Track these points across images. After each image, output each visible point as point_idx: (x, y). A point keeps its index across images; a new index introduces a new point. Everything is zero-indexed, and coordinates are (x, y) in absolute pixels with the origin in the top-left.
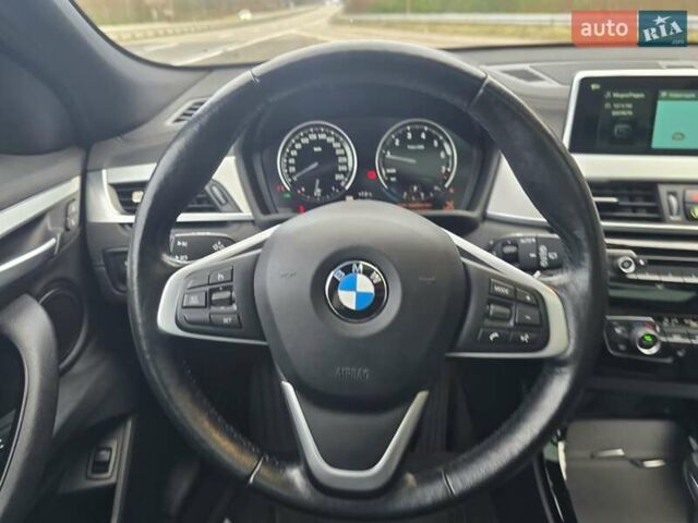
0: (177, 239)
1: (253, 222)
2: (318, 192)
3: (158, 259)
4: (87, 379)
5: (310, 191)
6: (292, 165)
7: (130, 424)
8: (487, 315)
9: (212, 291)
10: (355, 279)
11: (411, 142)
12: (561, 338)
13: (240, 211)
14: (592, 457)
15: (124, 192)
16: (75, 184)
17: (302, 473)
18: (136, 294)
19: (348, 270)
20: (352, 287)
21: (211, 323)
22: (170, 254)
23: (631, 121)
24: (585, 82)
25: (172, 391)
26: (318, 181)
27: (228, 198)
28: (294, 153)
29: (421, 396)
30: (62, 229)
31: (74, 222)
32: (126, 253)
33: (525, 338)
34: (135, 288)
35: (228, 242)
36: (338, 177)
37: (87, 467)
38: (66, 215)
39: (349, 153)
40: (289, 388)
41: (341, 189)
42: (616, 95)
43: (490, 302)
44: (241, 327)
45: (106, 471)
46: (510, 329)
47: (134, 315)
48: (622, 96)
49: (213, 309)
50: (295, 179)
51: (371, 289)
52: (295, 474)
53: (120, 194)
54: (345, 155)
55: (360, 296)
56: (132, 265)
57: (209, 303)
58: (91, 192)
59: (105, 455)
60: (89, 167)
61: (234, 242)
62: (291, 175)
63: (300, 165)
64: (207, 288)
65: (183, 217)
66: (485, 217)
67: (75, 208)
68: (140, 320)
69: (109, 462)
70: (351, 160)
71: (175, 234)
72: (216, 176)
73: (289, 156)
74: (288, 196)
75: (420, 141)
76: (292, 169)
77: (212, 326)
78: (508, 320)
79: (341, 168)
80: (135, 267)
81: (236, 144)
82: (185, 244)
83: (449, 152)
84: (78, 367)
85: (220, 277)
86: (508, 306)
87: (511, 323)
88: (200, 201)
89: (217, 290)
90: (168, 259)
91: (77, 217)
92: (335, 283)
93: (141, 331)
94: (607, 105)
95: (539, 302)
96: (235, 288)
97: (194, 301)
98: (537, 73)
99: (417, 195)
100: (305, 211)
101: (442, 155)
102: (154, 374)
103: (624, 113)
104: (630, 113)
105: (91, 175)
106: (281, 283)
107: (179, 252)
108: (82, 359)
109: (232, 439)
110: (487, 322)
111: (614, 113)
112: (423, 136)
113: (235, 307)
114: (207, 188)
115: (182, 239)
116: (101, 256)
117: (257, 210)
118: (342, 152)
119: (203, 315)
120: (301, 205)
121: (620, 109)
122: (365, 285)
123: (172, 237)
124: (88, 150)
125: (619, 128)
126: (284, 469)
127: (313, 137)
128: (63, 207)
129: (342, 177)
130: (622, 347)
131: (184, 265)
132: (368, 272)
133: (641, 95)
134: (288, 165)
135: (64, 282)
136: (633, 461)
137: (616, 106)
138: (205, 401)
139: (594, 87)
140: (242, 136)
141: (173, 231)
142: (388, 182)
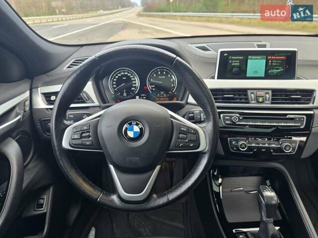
0: (69, 114)
1: (99, 106)
2: (125, 94)
3: (62, 122)
4: (34, 170)
5: (122, 94)
6: (115, 84)
7: (51, 189)
8: (179, 138)
9: (82, 133)
10: (133, 127)
11: (160, 75)
12: (204, 145)
13: (94, 103)
14: (231, 191)
15: (47, 96)
16: (27, 94)
17: (117, 197)
18: (54, 135)
19: (130, 124)
20: (132, 130)
21: (82, 144)
22: (66, 120)
23: (239, 67)
24: (222, 53)
25: (68, 169)
26: (125, 91)
27: (89, 98)
28: (115, 80)
29: (158, 167)
30: (23, 112)
31: (27, 109)
32: (50, 120)
33: (191, 145)
34: (54, 133)
35: (89, 115)
36: (133, 89)
37: (34, 205)
38: (25, 106)
39: (136, 80)
40: (112, 167)
41: (134, 93)
42: (233, 58)
43: (180, 133)
44: (93, 145)
45: (42, 208)
46: (187, 142)
47: (53, 143)
48: (235, 58)
49: (83, 139)
50: (116, 89)
51: (139, 130)
52: (115, 198)
53: (46, 97)
54: (135, 80)
55: (135, 133)
56: (52, 125)
57: (81, 137)
58: (34, 97)
59: (41, 201)
60: (33, 87)
61: (91, 115)
62: (114, 88)
63: (118, 85)
64: (81, 132)
65: (72, 106)
66: (187, 103)
67: (28, 103)
68: (56, 144)
69: (43, 204)
70: (137, 82)
71: (69, 112)
72: (85, 90)
73: (113, 81)
74: (113, 96)
75: (163, 75)
76: (115, 86)
77: (83, 145)
78: (186, 139)
79: (134, 85)
80: (54, 125)
81: (92, 77)
82: (72, 116)
83: (174, 79)
84: (30, 166)
85: (85, 128)
86: (186, 134)
87: (187, 140)
88: (78, 99)
89: (84, 133)
90: (66, 122)
91: (29, 106)
92: (126, 128)
93: (56, 148)
94: (230, 61)
95: (196, 132)
96: (91, 132)
97: (76, 137)
98: (208, 48)
99: (163, 95)
100: (120, 102)
101: (172, 80)
102: (62, 164)
103: (236, 64)
104: (238, 64)
105: (34, 90)
106: (107, 130)
107: (70, 119)
108: (31, 162)
109: (91, 186)
110: (179, 140)
111: (233, 64)
112: (164, 73)
113: (91, 138)
114: (81, 94)
115: (71, 114)
116: (39, 121)
117: (101, 102)
118: (134, 79)
119: (79, 142)
120: (118, 99)
121: (235, 63)
122: (136, 129)
123: (67, 114)
124: (32, 80)
125: (235, 69)
126: (110, 195)
127: (123, 73)
128: (23, 103)
129: (134, 89)
130: (235, 149)
131: (72, 124)
132: (137, 125)
133: (242, 58)
134: (113, 84)
135: (24, 132)
136: (246, 192)
137: (233, 61)
138: (81, 173)
139: (225, 55)
140: (94, 75)
141: (68, 111)
142: (152, 90)
